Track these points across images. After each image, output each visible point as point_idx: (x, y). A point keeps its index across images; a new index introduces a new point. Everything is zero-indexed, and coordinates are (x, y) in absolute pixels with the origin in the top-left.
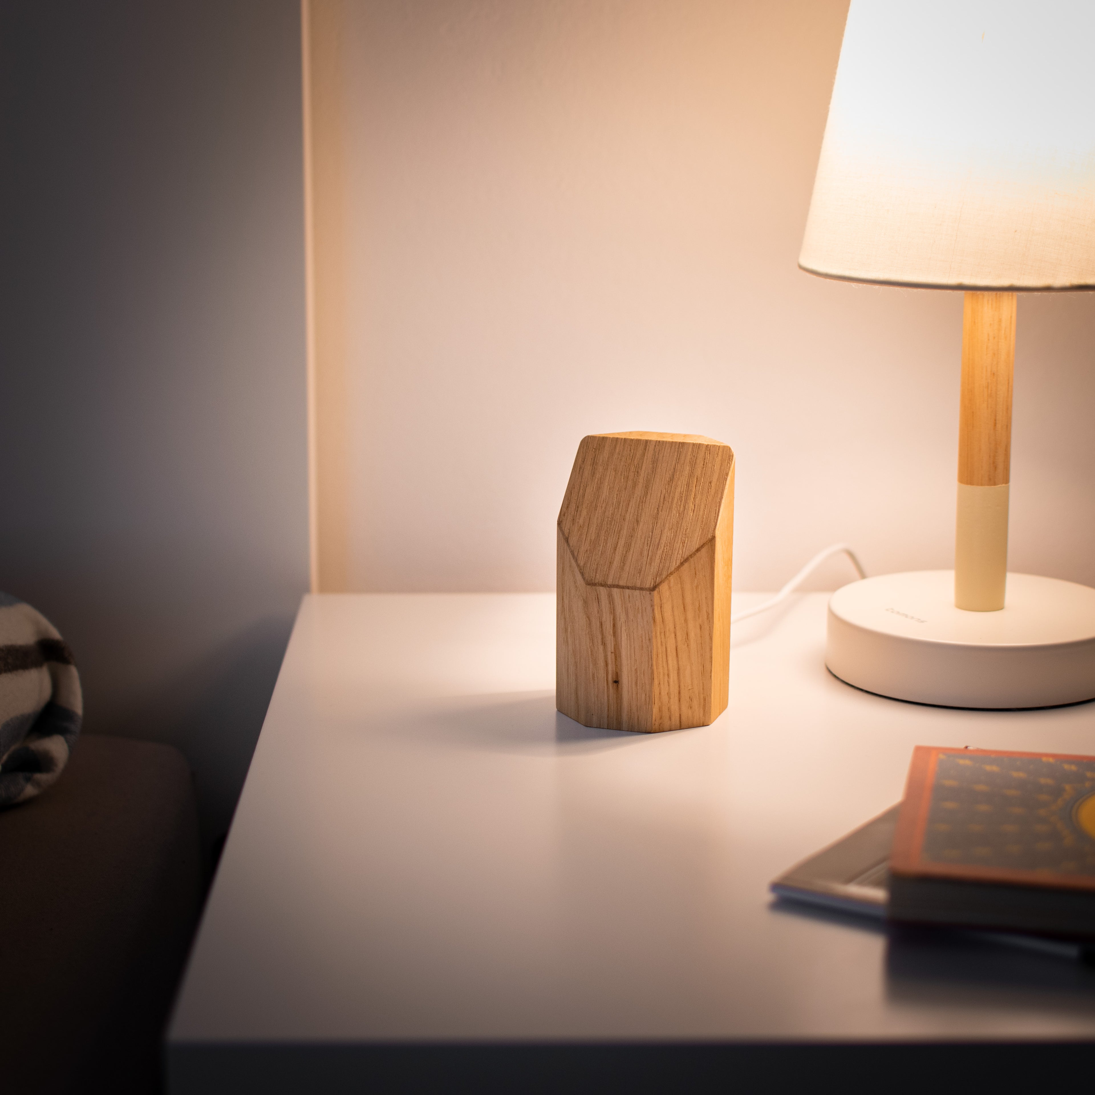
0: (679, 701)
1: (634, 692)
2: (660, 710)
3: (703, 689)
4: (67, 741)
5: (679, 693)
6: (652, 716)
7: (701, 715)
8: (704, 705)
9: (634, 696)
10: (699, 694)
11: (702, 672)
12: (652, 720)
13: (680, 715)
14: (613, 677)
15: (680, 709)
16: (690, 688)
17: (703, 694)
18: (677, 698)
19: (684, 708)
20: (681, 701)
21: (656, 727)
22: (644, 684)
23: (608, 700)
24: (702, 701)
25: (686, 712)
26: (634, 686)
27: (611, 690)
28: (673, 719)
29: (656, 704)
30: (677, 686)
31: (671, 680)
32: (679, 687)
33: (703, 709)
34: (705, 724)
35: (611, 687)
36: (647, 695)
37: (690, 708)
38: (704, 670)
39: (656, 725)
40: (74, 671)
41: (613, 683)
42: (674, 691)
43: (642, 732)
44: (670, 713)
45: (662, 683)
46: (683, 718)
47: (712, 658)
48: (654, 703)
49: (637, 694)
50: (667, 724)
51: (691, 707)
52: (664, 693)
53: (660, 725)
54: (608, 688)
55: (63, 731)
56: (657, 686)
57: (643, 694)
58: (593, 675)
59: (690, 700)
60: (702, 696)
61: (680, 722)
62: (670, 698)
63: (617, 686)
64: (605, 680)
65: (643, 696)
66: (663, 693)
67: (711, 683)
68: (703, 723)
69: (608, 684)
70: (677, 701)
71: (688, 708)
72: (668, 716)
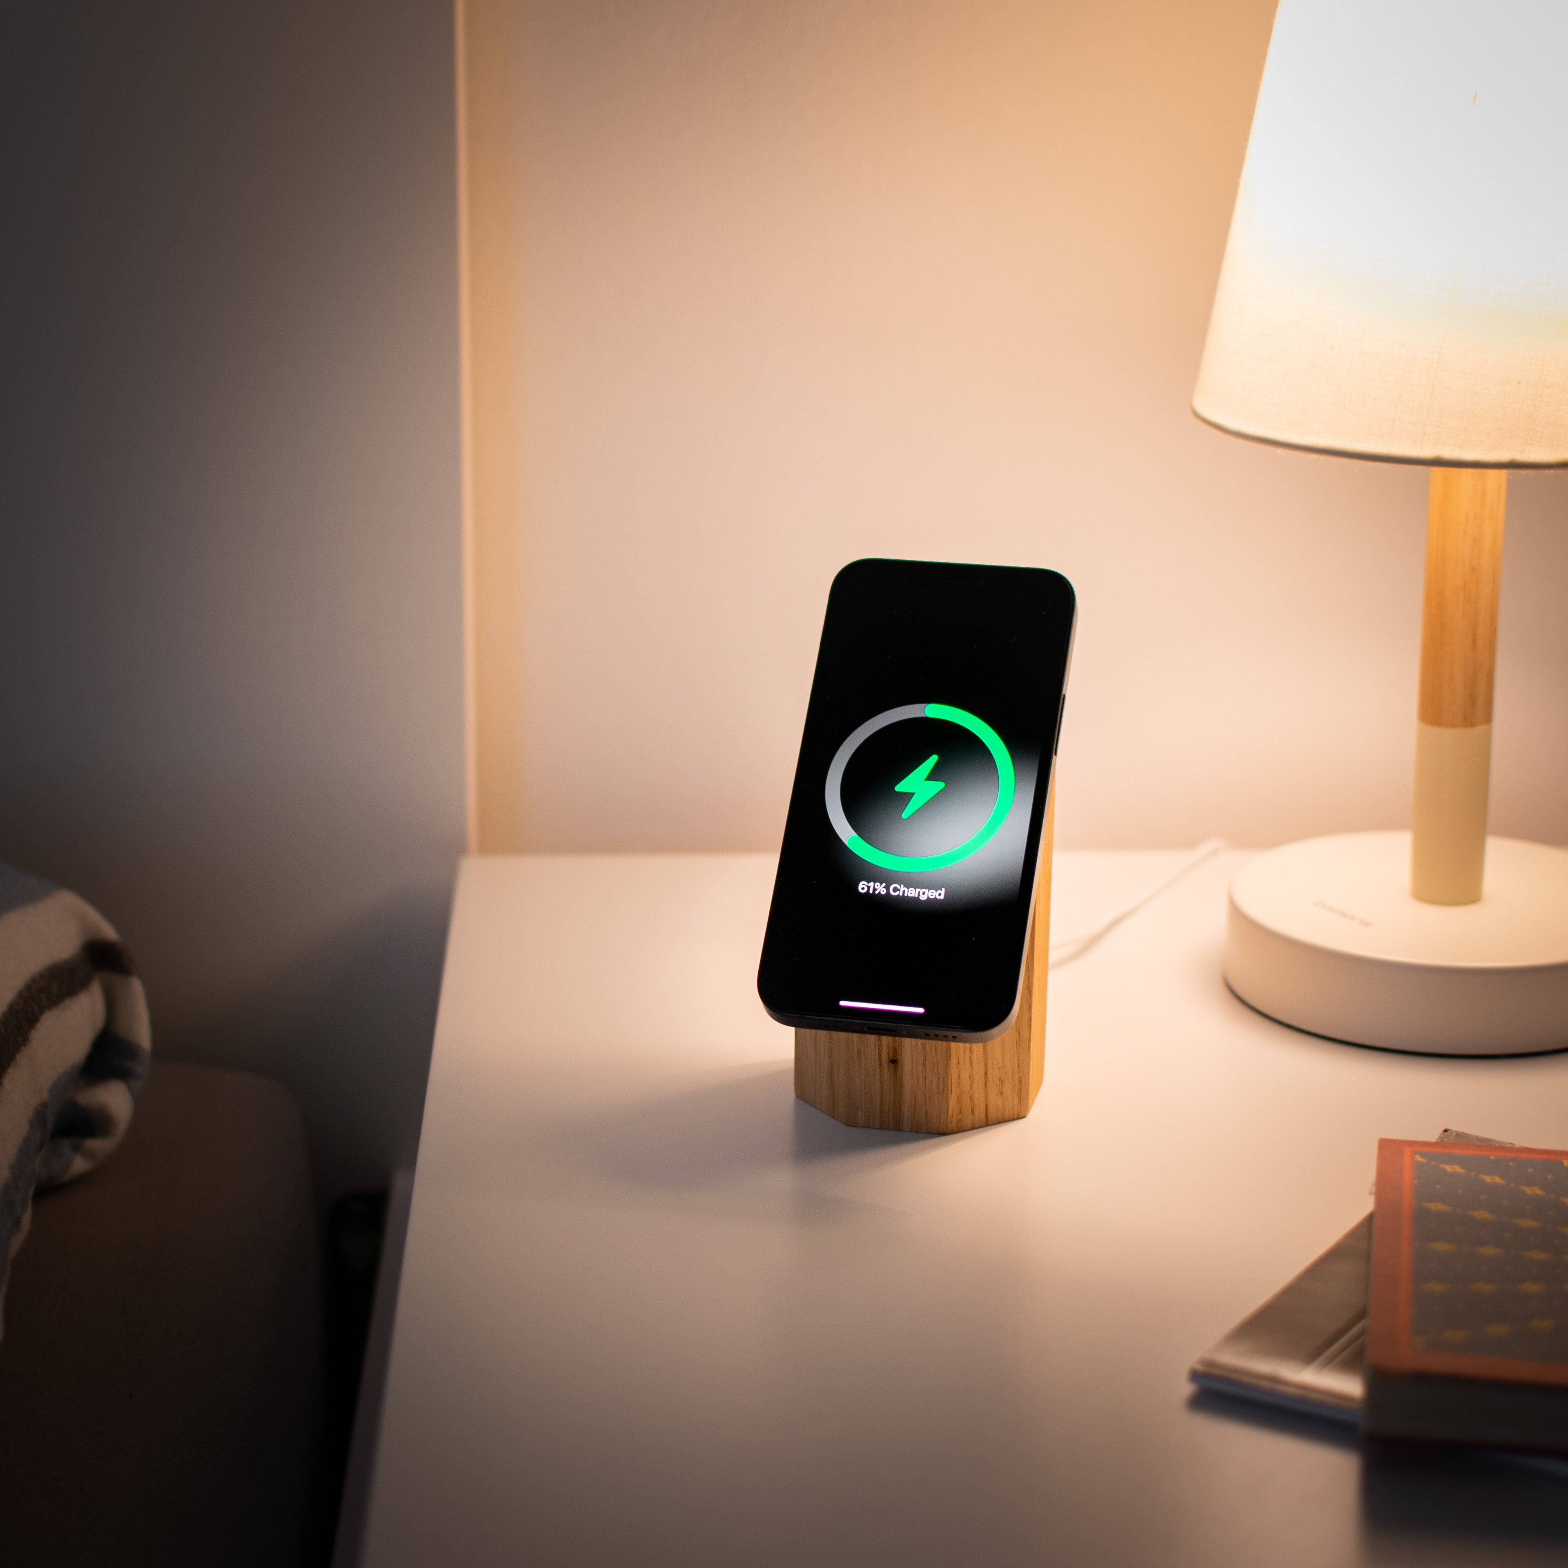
0: (986, 1085)
1: (920, 1075)
2: (959, 1100)
3: (1018, 1066)
4: (130, 1089)
5: (986, 1074)
6: (948, 1111)
7: (1016, 1101)
8: (1020, 1090)
9: (920, 1080)
10: (1013, 1073)
11: (1018, 1042)
12: (947, 1116)
13: (987, 1106)
14: (889, 1055)
15: (986, 1097)
16: (1000, 1066)
17: (1018, 1072)
18: (982, 1082)
19: (992, 1096)
20: (988, 1085)
21: (953, 1125)
22: (936, 1065)
23: (882, 1088)
24: (1017, 1083)
25: (995, 1100)
26: (920, 1068)
27: (886, 1074)
28: (977, 1112)
29: (953, 1093)
30: (982, 1065)
31: (975, 1057)
32: (986, 1065)
33: (1018, 1094)
34: (1021, 1115)
35: (885, 1069)
36: (941, 1080)
37: (999, 1095)
38: (1019, 1039)
39: (953, 1123)
40: (137, 987)
41: (889, 1063)
42: (979, 1070)
43: (932, 1133)
44: (973, 1103)
45: (962, 1061)
46: (991, 1109)
47: (1031, 1020)
48: (951, 1092)
49: (925, 1078)
50: (968, 1121)
51: (1001, 1094)
52: (965, 1077)
53: (958, 1123)
54: (881, 1071)
55: (124, 1075)
56: (955, 1067)
57: (934, 1080)
58: (859, 1052)
59: (1001, 1084)
60: (1016, 1077)
61: (987, 1116)
62: (972, 1082)
63: (895, 1066)
64: (877, 1059)
65: (935, 1082)
66: (963, 1076)
67: (1029, 1056)
68: (1018, 1115)
69: (880, 1064)
70: (982, 1086)
71: (998, 1095)
72: (970, 1108)
